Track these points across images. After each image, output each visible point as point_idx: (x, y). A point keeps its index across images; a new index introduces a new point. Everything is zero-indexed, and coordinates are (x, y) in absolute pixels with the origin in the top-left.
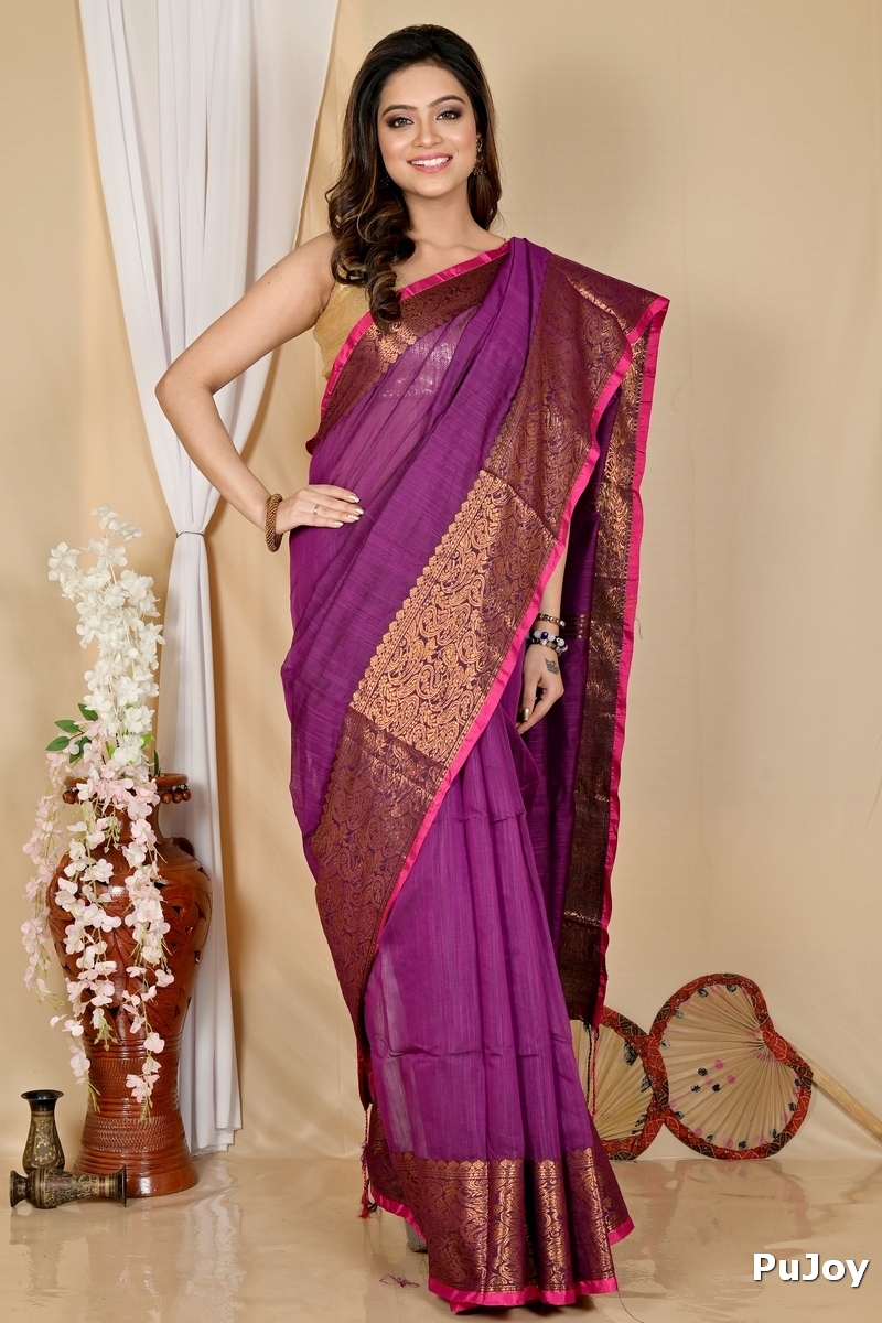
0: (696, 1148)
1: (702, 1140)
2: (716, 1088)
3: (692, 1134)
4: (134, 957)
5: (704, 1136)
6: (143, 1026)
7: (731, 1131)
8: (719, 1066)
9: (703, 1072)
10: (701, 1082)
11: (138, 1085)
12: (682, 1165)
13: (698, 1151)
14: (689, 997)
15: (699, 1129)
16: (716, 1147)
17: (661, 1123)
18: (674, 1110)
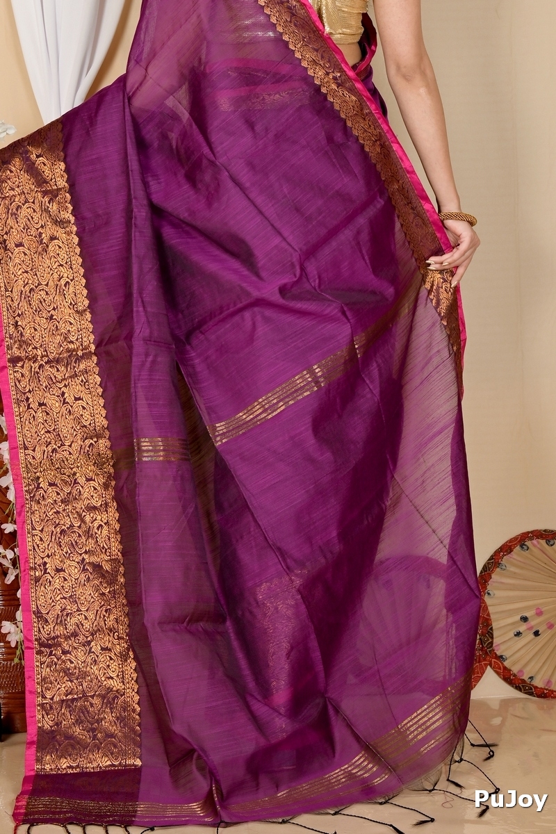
0: (518, 688)
1: (523, 681)
2: (537, 634)
3: (515, 675)
4: (8, 516)
5: (525, 677)
6: (17, 576)
7: (550, 673)
8: (539, 613)
9: (525, 619)
10: (523, 627)
11: (12, 631)
12: (506, 703)
13: (520, 690)
14: (511, 551)
15: (521, 671)
16: (536, 688)
17: (486, 665)
18: (498, 653)
